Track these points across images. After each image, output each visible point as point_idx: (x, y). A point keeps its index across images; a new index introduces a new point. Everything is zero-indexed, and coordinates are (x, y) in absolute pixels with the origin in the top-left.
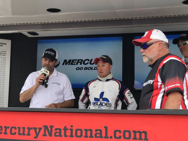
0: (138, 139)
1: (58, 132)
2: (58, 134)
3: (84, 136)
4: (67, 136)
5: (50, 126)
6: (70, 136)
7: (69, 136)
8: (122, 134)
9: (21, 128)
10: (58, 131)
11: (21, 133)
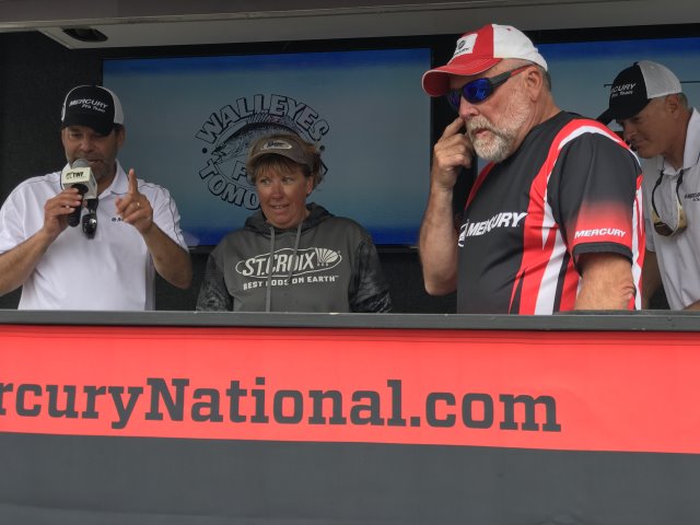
0: (520, 427)
1: (205, 405)
2: (205, 411)
3: (310, 418)
4: (243, 419)
5: (175, 382)
6: (254, 420)
7: (249, 419)
8: (457, 410)
9: (60, 390)
10: (206, 399)
11: (59, 408)
